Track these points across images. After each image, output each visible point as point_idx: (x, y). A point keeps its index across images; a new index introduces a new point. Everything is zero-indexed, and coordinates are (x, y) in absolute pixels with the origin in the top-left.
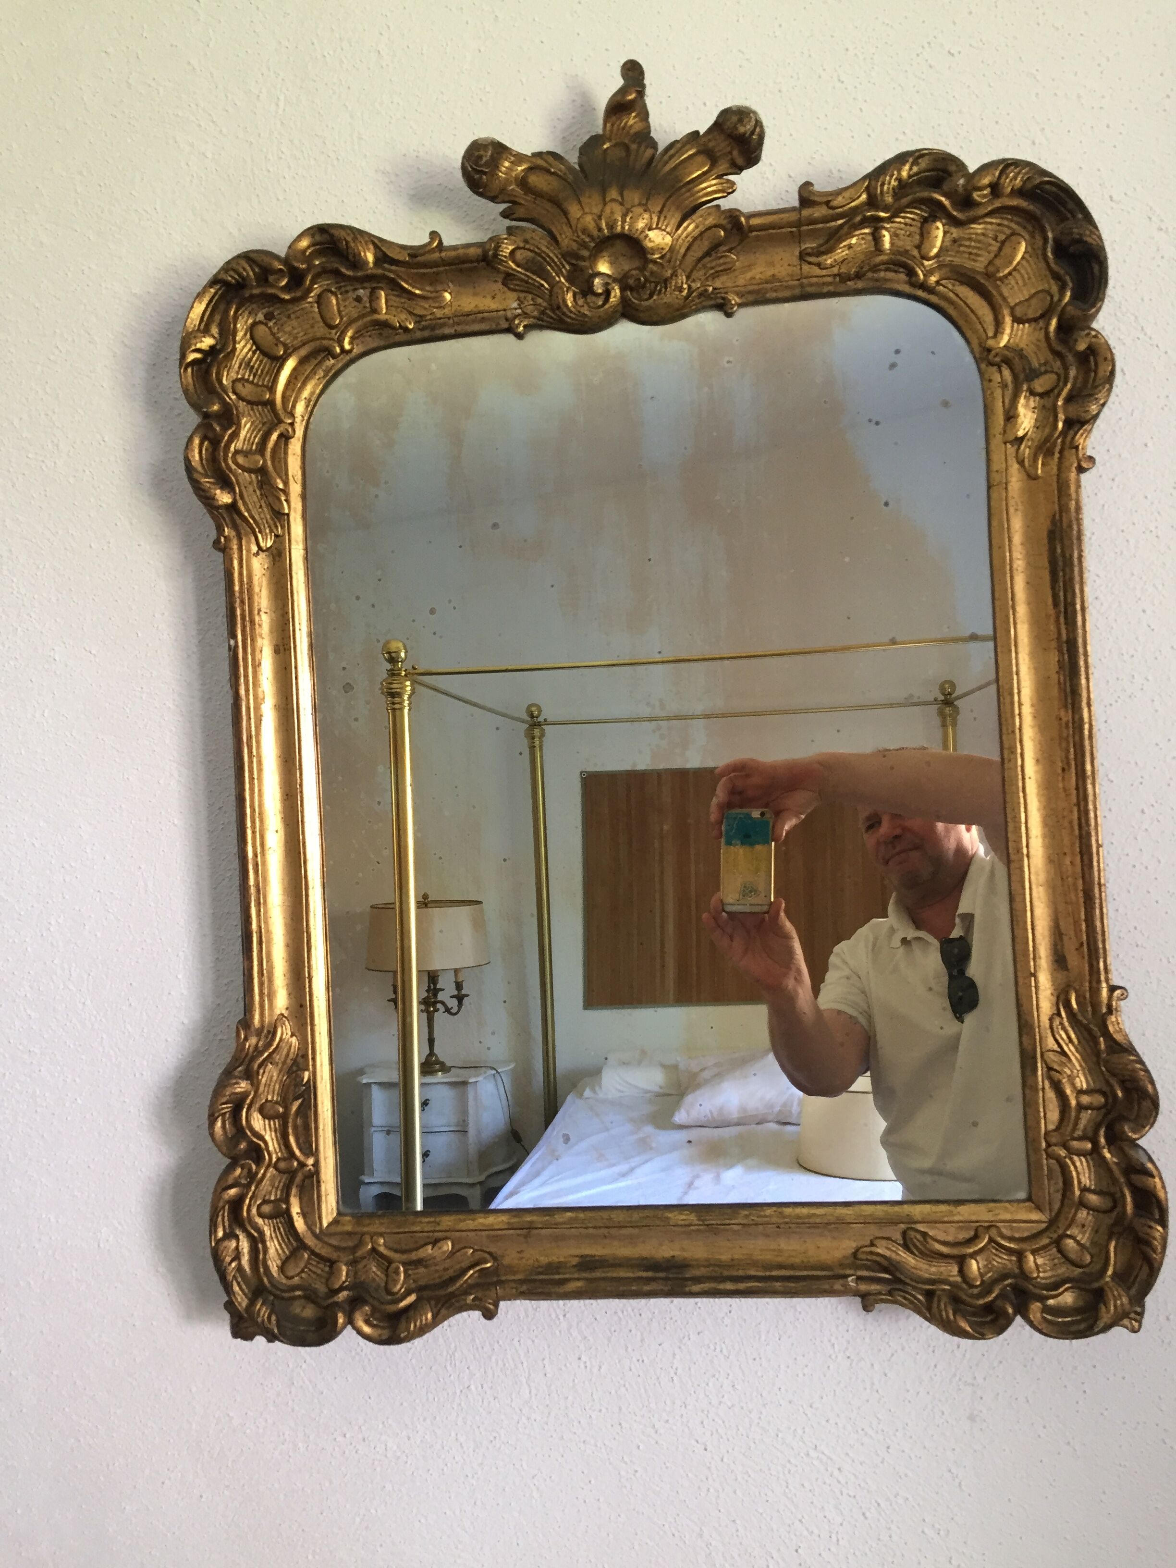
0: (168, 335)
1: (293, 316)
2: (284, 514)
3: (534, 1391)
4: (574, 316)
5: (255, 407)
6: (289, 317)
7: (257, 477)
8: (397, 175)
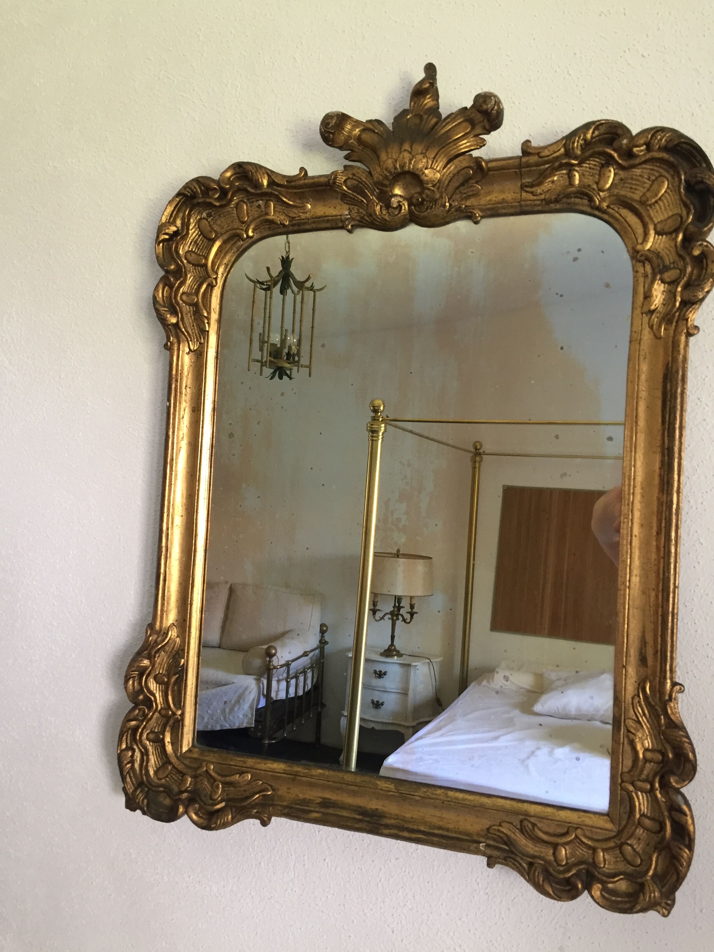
1: (222, 215)
2: (206, 331)
3: (297, 875)
4: (379, 220)
5: (196, 268)
7: (193, 309)
8: (297, 132)
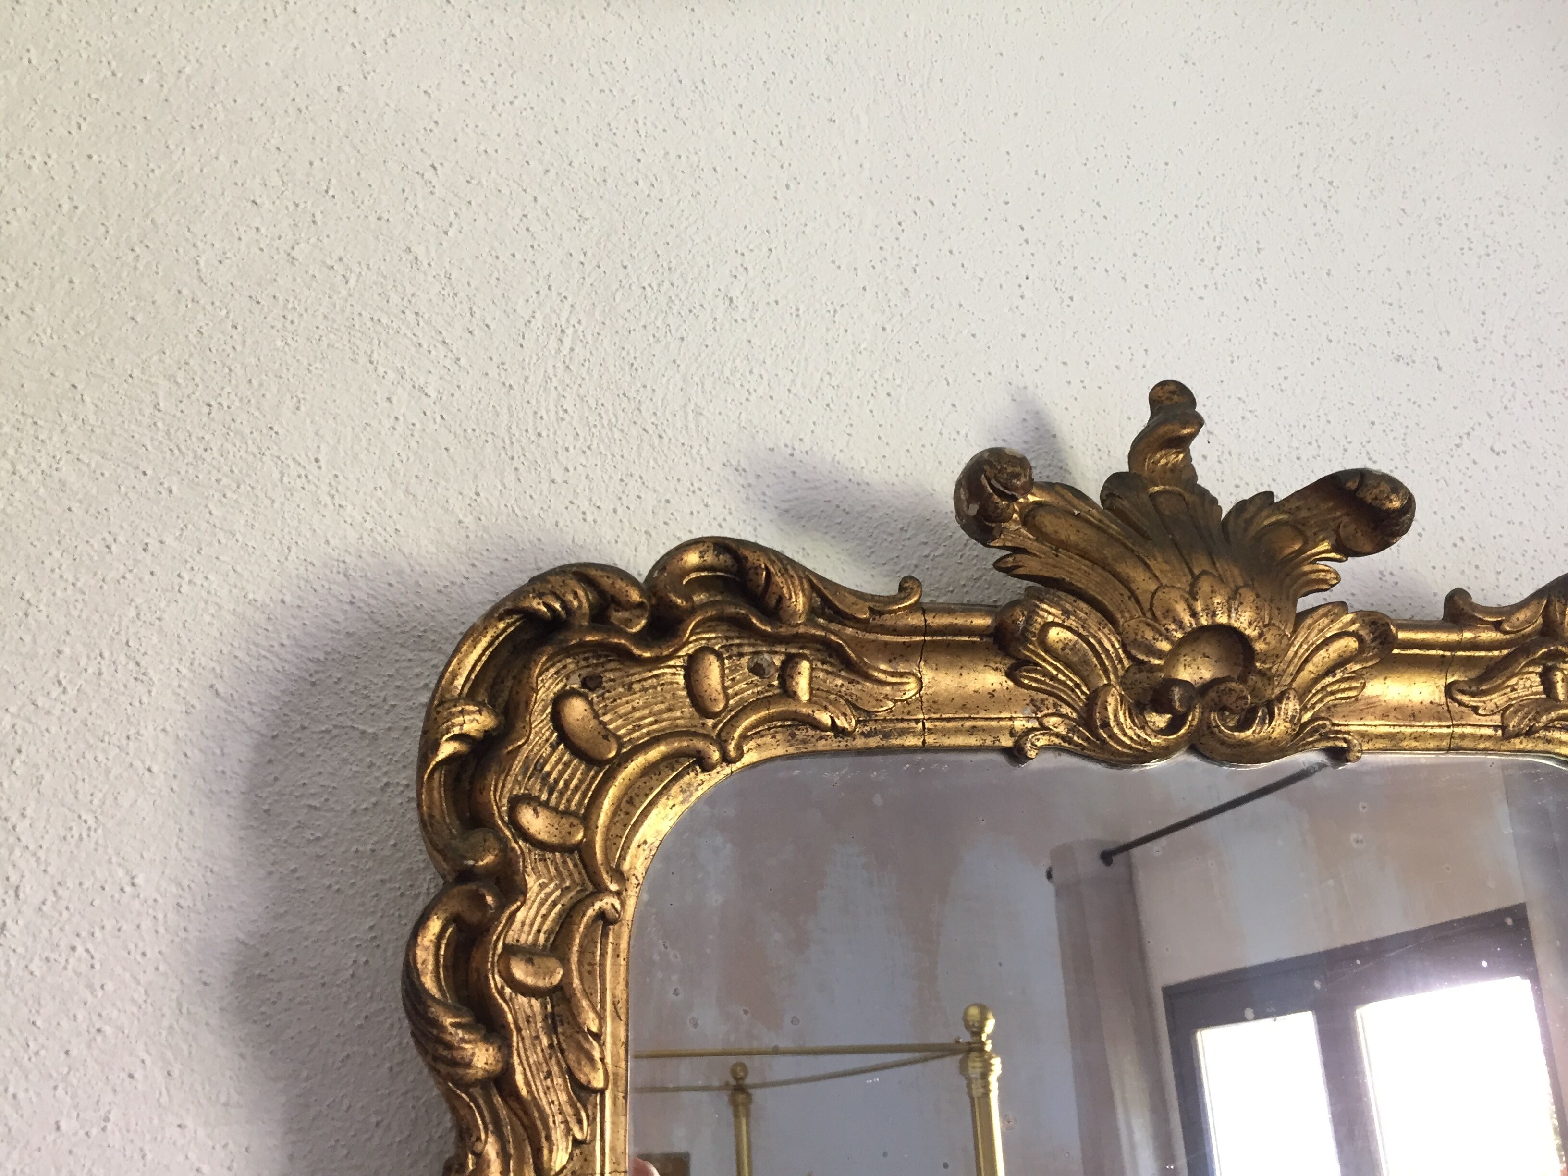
0: (313, 684)
1: (636, 687)
2: (595, 1091)
5: (548, 855)
6: (630, 688)
7: (544, 1006)
